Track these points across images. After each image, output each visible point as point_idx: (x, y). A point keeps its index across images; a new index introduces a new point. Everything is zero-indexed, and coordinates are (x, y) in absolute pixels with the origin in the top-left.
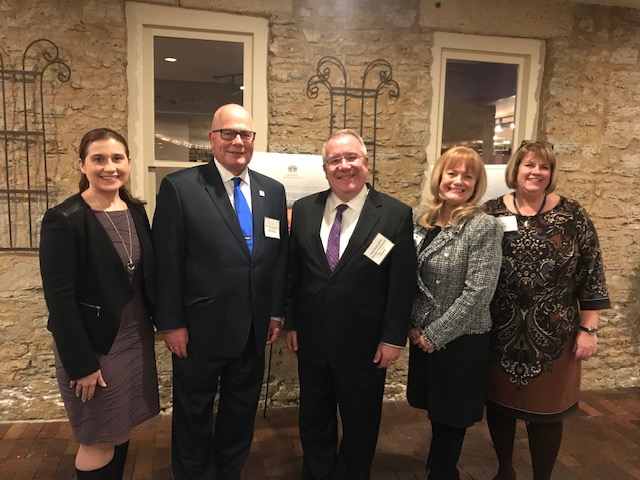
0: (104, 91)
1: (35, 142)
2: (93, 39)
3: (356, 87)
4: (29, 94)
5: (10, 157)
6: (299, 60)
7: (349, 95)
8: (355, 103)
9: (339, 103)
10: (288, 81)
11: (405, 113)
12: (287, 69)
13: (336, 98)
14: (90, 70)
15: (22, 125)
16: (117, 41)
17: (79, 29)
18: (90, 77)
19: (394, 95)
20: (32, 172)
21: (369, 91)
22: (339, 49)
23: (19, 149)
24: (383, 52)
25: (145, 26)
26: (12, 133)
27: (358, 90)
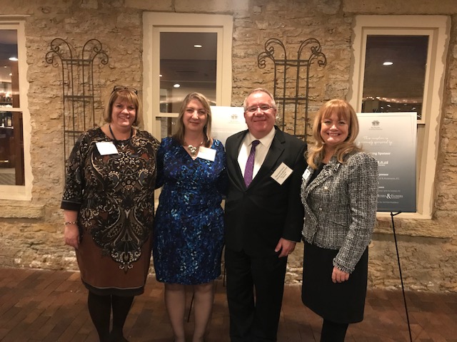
0: (128, 69)
1: (89, 102)
2: (123, 37)
3: (294, 59)
4: (86, 73)
5: (75, 111)
6: (252, 42)
7: (288, 65)
8: (293, 70)
9: (281, 71)
10: (245, 57)
11: (331, 76)
12: (245, 49)
13: (278, 67)
14: (120, 57)
15: (82, 92)
16: (136, 37)
17: (114, 32)
18: (120, 61)
19: (322, 64)
20: (87, 120)
21: (303, 61)
22: (281, 33)
23: (80, 106)
24: (315, 33)
25: (154, 26)
26: (77, 97)
27: (295, 61)
